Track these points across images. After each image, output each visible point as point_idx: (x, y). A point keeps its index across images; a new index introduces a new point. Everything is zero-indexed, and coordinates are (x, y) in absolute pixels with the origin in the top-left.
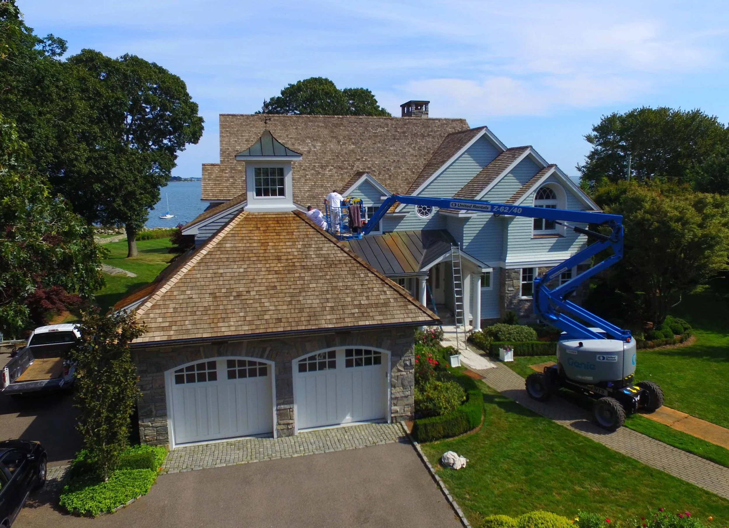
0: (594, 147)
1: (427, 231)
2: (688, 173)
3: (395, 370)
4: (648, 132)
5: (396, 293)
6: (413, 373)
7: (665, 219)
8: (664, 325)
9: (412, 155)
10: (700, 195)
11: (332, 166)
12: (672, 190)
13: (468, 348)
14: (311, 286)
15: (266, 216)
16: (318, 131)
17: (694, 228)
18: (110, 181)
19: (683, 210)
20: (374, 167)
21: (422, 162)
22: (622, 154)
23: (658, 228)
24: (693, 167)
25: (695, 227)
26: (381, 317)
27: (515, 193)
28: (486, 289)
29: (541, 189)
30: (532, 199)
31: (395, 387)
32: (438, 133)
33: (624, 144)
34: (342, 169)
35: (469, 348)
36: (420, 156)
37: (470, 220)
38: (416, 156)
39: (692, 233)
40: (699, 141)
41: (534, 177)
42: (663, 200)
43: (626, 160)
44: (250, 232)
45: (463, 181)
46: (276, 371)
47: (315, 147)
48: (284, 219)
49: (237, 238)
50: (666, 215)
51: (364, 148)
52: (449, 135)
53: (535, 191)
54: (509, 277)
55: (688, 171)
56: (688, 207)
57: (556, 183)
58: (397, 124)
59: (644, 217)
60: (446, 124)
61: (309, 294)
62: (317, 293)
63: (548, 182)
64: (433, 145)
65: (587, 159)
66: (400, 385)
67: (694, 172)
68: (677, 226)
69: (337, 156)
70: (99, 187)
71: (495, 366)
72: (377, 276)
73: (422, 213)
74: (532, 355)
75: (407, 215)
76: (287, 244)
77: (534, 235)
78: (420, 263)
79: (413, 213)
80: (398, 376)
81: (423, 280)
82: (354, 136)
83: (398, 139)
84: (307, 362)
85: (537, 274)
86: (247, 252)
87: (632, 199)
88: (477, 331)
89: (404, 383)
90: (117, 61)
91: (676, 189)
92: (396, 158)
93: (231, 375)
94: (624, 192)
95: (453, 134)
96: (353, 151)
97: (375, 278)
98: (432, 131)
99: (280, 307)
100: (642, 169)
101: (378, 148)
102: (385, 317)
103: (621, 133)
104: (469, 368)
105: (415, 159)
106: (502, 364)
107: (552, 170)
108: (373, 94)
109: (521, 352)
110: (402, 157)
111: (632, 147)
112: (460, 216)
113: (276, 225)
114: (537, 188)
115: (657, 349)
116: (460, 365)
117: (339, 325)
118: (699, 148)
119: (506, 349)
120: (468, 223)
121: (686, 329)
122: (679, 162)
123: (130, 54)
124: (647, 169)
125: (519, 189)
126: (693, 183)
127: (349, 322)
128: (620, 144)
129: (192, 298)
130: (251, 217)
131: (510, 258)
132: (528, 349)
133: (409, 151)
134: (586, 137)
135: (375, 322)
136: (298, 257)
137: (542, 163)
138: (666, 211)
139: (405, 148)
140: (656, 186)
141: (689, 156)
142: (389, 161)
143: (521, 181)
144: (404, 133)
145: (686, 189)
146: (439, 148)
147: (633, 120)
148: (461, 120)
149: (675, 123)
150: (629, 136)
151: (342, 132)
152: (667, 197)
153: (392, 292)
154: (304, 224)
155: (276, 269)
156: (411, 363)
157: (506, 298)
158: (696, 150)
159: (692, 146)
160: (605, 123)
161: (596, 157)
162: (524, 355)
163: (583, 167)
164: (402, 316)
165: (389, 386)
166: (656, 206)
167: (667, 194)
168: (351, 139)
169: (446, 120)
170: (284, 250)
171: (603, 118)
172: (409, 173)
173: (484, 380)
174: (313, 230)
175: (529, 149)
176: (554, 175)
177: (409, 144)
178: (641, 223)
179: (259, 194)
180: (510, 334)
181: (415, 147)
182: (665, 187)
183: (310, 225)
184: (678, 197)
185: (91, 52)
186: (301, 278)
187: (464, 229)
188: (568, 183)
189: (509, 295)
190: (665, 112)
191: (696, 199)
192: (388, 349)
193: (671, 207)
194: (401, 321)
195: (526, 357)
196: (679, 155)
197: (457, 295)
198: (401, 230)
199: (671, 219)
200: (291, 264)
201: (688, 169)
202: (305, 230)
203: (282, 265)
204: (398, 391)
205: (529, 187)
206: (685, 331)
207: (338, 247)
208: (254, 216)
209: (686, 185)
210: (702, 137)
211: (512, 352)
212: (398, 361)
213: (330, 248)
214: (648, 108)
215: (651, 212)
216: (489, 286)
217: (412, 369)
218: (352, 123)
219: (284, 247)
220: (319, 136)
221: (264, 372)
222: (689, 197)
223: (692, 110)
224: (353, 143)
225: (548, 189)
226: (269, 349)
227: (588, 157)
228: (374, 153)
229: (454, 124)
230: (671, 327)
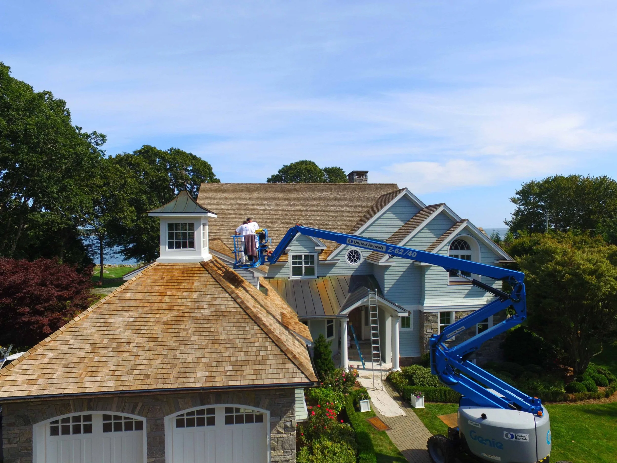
0: (518, 206)
1: (355, 276)
2: (600, 227)
3: (274, 431)
4: (562, 194)
5: (277, 348)
6: (295, 435)
7: (578, 271)
8: (585, 375)
9: (349, 212)
10: (614, 248)
11: (281, 221)
12: (585, 242)
13: (384, 389)
14: (193, 338)
15: (175, 267)
16: (275, 195)
17: (611, 281)
18: (154, 233)
19: (597, 262)
20: (315, 223)
21: (356, 218)
22: (541, 211)
23: (571, 280)
24: (605, 221)
25: (612, 279)
26: (254, 377)
27: (431, 244)
28: (406, 329)
29: (456, 240)
30: (446, 249)
31: (274, 450)
32: (372, 195)
33: (543, 204)
34: (288, 224)
35: (386, 388)
36: (355, 213)
37: (391, 268)
38: (351, 213)
39: (609, 285)
40: (608, 200)
41: (448, 230)
42: (575, 253)
43: (545, 217)
44: (154, 281)
45: (388, 234)
46: (147, 427)
47: (269, 207)
48: (190, 269)
49: (139, 287)
50: (578, 268)
51: (309, 207)
52: (382, 196)
53: (449, 243)
54: (427, 319)
55: (600, 224)
56: (603, 260)
57: (470, 236)
58: (339, 188)
59: (556, 268)
60: (380, 188)
61: (188, 347)
62: (196, 347)
63: (462, 235)
64: (367, 205)
65: (513, 216)
66: (281, 448)
67: (605, 225)
68: (593, 279)
69: (286, 214)
70: (146, 237)
71: (404, 414)
72: (262, 329)
73: (352, 261)
74: (445, 402)
75: (339, 262)
76: (184, 294)
77: (450, 282)
78: (342, 306)
79: (344, 260)
80: (278, 438)
81: (344, 322)
82: (302, 198)
83: (338, 200)
84: (185, 417)
85: (454, 317)
86: (144, 301)
87: (543, 251)
88: (395, 370)
89: (284, 445)
90: (166, 153)
91: (589, 240)
92: (334, 215)
93: (107, 428)
94: (537, 243)
95: (385, 195)
96: (300, 210)
97: (260, 331)
98: (367, 194)
99: (153, 362)
100: (560, 223)
101: (321, 207)
102: (259, 376)
103: (539, 195)
104: (377, 414)
105: (350, 215)
106: (411, 411)
107: (464, 225)
108: (343, 170)
109: (433, 398)
110: (340, 215)
111: (550, 207)
112: (380, 264)
113: (180, 275)
114: (451, 240)
115: (579, 403)
116: (370, 410)
117: (208, 385)
118: (609, 206)
119: (416, 396)
120: (388, 270)
121: (610, 381)
122: (592, 217)
123: (174, 148)
124: (563, 223)
125: (435, 241)
126: (605, 235)
127: (219, 382)
128: (539, 204)
129: (71, 348)
130: (160, 267)
131: (428, 302)
132: (441, 396)
133: (346, 210)
134: (511, 199)
135: (246, 383)
136: (190, 307)
137: (456, 218)
138: (578, 263)
139: (343, 207)
140: (569, 238)
141: (600, 213)
142: (328, 217)
143: (436, 234)
144: (344, 195)
145: (599, 241)
146: (372, 207)
147: (548, 185)
148: (393, 184)
149: (586, 186)
150: (546, 198)
151: (294, 195)
152: (579, 248)
153: (273, 348)
154: (207, 275)
155: (165, 319)
156: (291, 425)
157: (425, 339)
158: (606, 208)
159: (602, 204)
160: (526, 188)
161: (520, 214)
162: (437, 401)
163: (510, 222)
164: (277, 376)
165: (269, 448)
166: (568, 258)
167: (580, 245)
168: (300, 200)
169: (380, 184)
170: (179, 300)
171: (524, 184)
172: (344, 227)
173: (388, 433)
174: (214, 280)
175: (443, 206)
176: (466, 229)
177: (347, 204)
178: (552, 274)
179: (171, 246)
180: (424, 378)
181: (351, 206)
182: (578, 239)
183: (212, 276)
184: (590, 249)
185: (148, 147)
186: (186, 330)
187: (385, 276)
188: (480, 236)
189: (428, 336)
190: (576, 179)
191: (611, 252)
192: (267, 409)
193: (583, 260)
194: (276, 382)
195: (439, 403)
196: (590, 212)
197: (373, 337)
198: (333, 275)
199: (584, 271)
200: (181, 315)
201: (600, 222)
202: (206, 280)
203: (172, 315)
204: (279, 454)
205: (443, 240)
206: (609, 383)
207: (232, 297)
208: (163, 267)
209: (599, 237)
210: (610, 197)
211: (423, 398)
212: (278, 422)
213: (224, 299)
214: (560, 175)
215: (563, 264)
216: (409, 327)
217: (294, 431)
218: (303, 188)
219: (180, 297)
220: (275, 199)
221: (139, 426)
222: (602, 248)
223: (600, 177)
224: (301, 204)
225: (462, 240)
226: (140, 405)
227: (514, 214)
228: (317, 211)
229: (387, 188)
230: (593, 378)
